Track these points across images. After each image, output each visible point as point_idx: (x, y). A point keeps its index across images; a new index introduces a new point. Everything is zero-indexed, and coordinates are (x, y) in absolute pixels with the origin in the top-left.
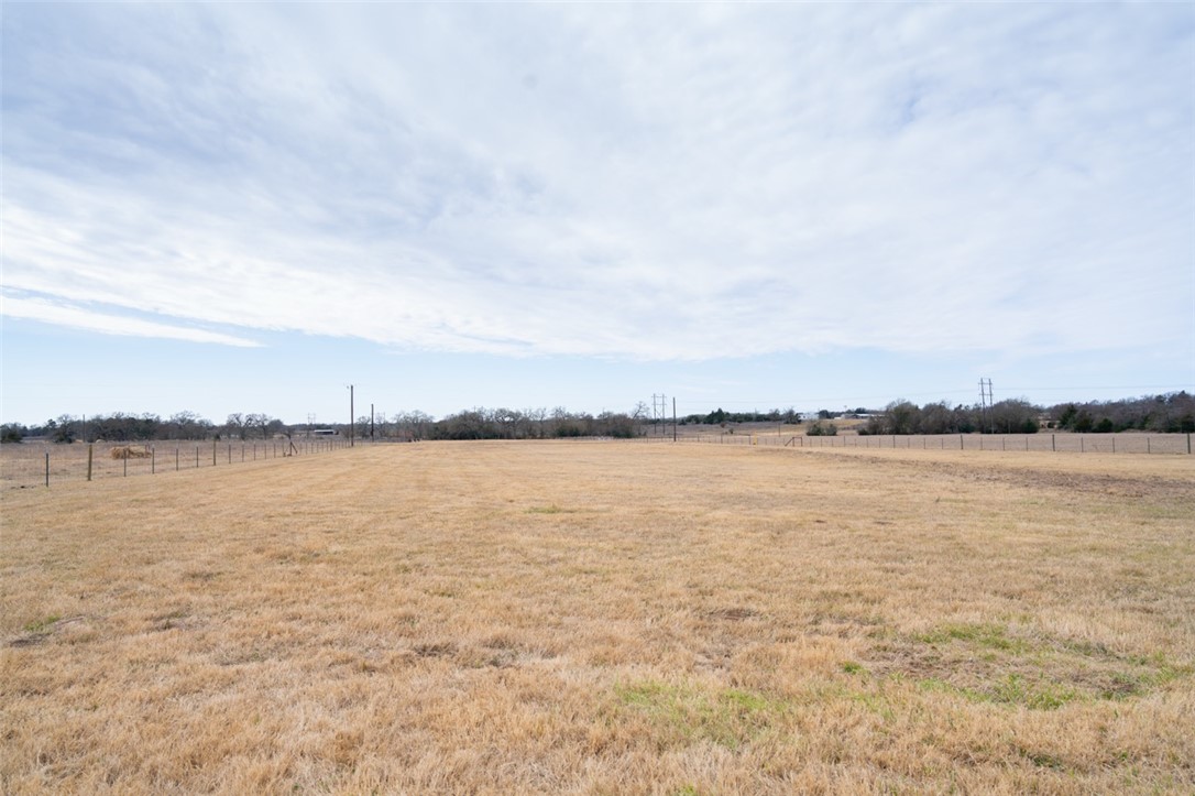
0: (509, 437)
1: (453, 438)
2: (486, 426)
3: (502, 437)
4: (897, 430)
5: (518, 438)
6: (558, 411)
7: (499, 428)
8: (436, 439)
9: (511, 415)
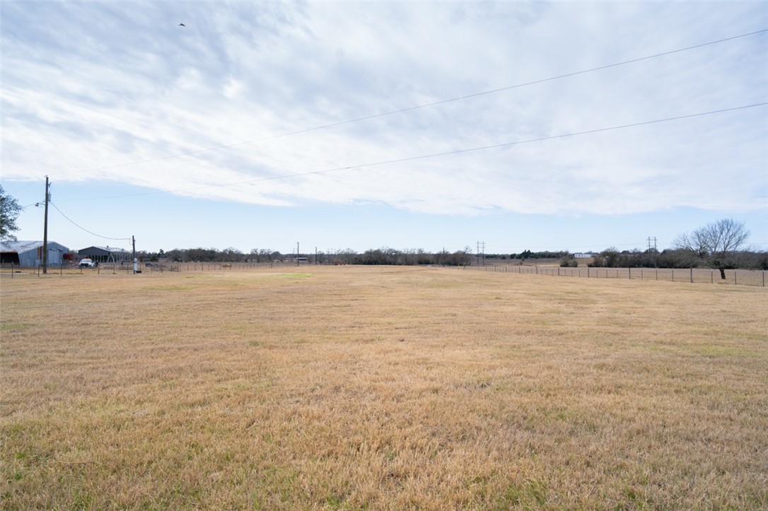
0: (395, 264)
1: (365, 264)
2: (383, 257)
3: (390, 264)
4: (610, 265)
5: (400, 264)
6: (420, 251)
7: (388, 259)
8: (356, 264)
9: (395, 252)
